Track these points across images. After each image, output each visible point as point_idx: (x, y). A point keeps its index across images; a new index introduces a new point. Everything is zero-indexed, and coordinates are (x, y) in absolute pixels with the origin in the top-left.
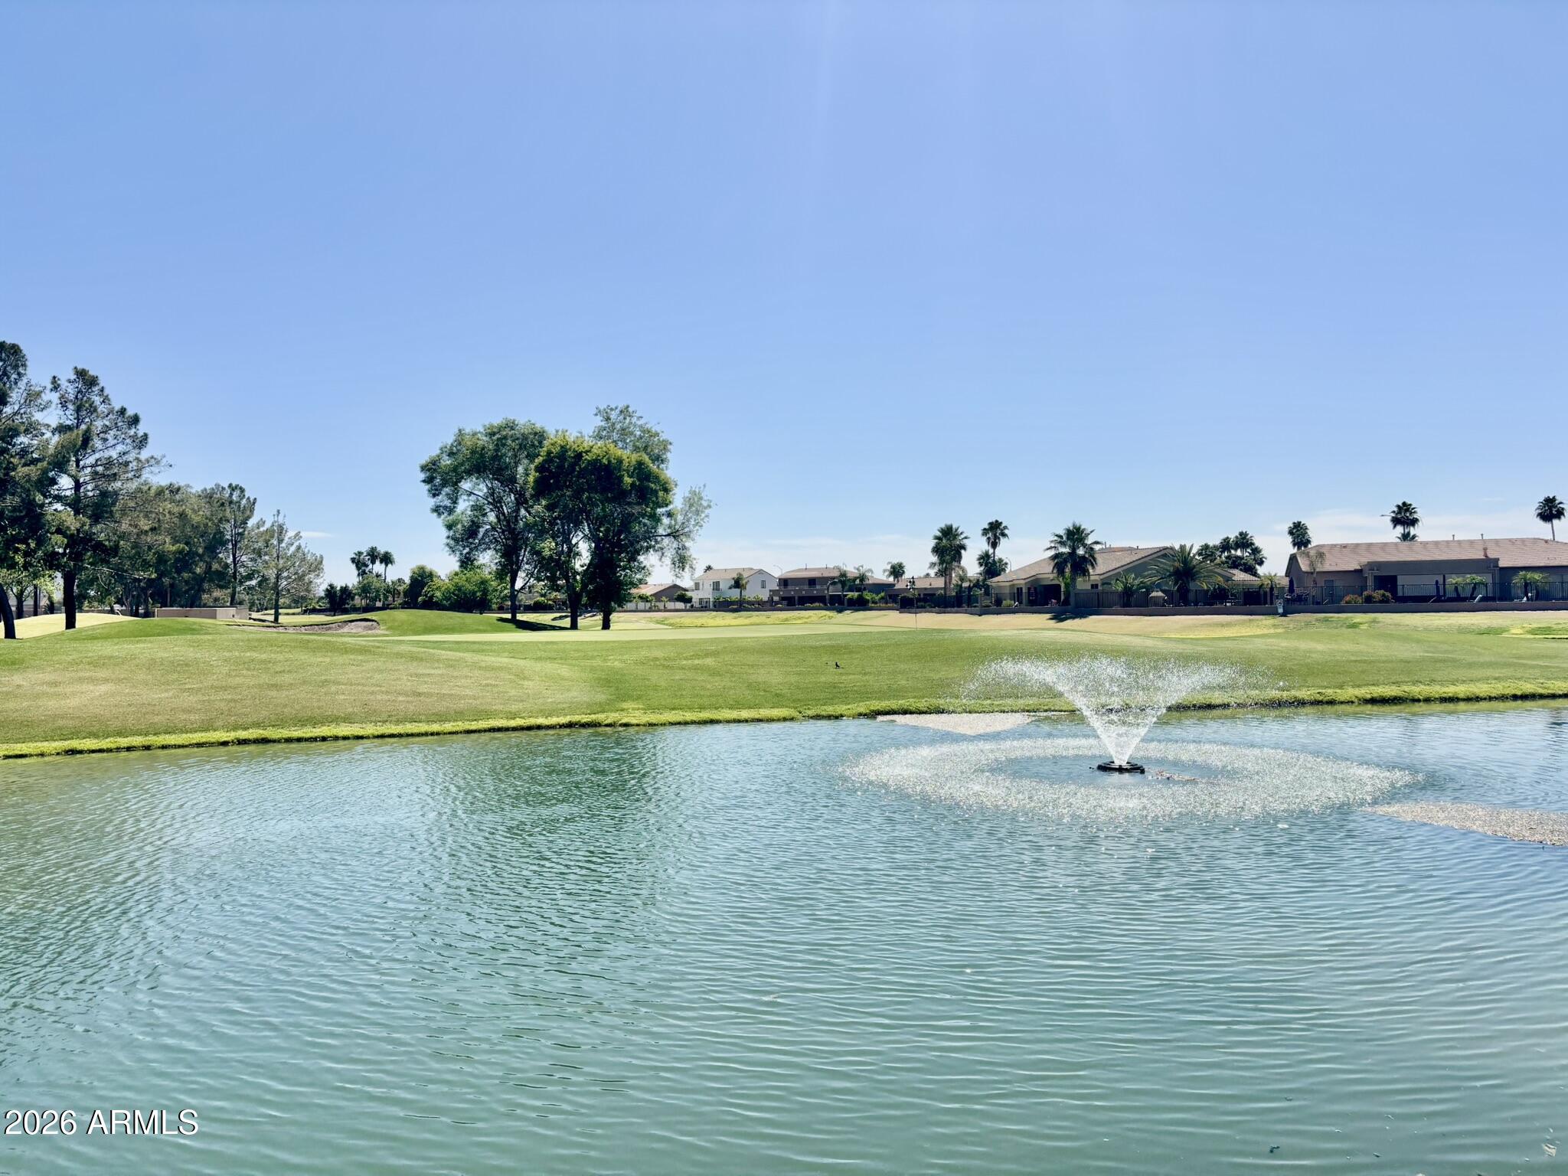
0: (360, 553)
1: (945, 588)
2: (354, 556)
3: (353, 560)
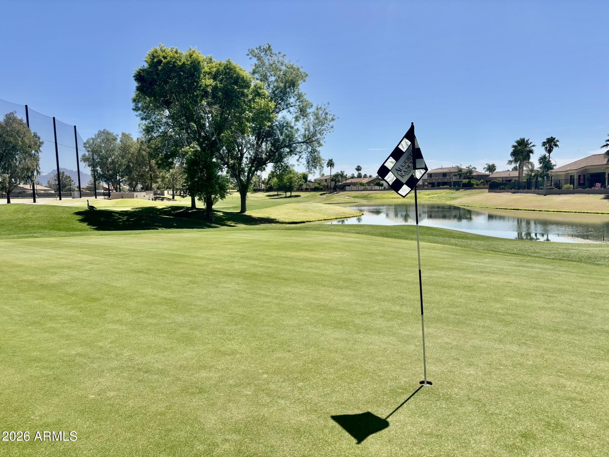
1: (519, 177)
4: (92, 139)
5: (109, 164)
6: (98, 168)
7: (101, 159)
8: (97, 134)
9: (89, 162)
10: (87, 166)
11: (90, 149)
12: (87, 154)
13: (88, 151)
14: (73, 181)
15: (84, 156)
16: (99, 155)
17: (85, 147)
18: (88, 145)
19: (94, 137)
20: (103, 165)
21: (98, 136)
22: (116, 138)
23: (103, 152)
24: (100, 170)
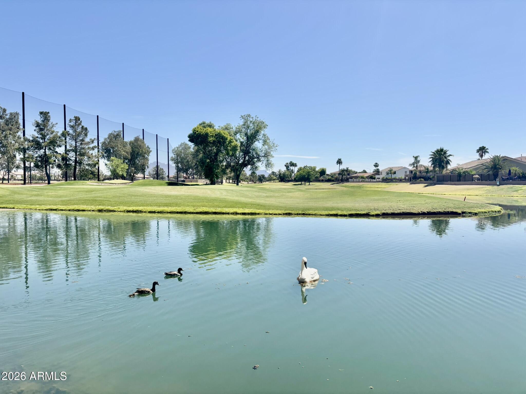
0: (287, 163)
2: (286, 164)
3: (285, 165)
4: (177, 147)
5: (185, 163)
6: (179, 165)
7: (182, 160)
8: (180, 145)
9: (174, 161)
10: (173, 163)
11: (175, 153)
12: (174, 156)
13: (174, 155)
14: (164, 172)
15: (172, 157)
16: (180, 157)
17: (173, 152)
18: (174, 151)
19: (178, 146)
20: (182, 163)
21: (180, 146)
22: (190, 147)
23: (183, 155)
24: (180, 166)
